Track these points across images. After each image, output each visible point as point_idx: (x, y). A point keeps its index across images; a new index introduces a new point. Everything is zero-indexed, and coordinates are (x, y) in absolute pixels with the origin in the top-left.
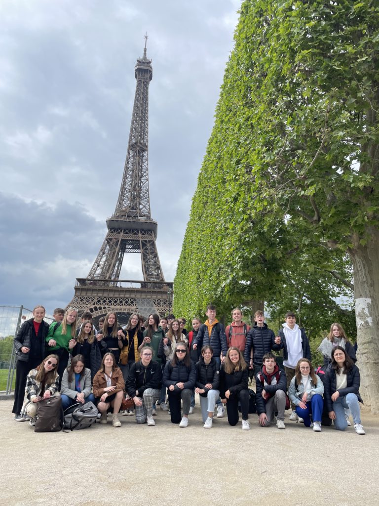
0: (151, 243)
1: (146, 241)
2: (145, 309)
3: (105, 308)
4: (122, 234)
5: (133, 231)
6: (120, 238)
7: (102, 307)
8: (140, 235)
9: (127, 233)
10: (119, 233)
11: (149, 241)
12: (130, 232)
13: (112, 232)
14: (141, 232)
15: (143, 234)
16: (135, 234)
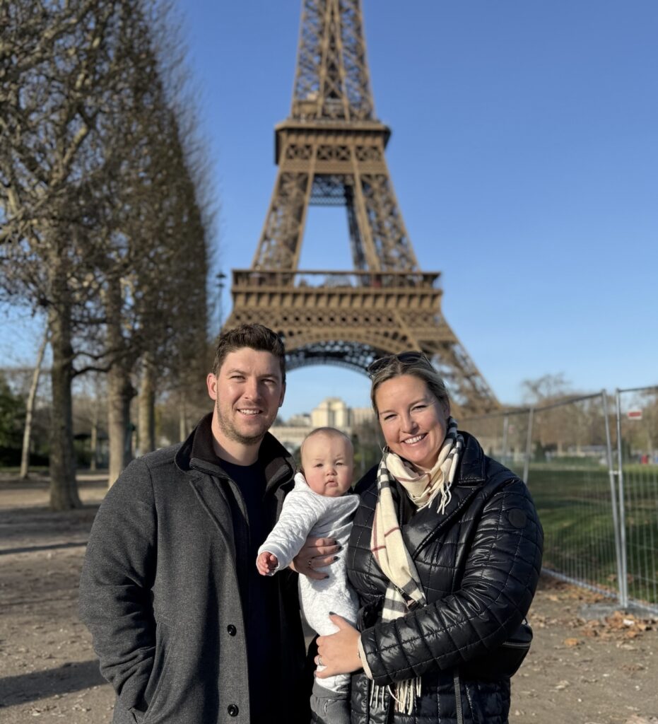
0: (381, 179)
1: (369, 176)
2: (386, 335)
3: (300, 333)
4: (313, 160)
5: (338, 154)
6: (311, 172)
7: (295, 330)
8: (354, 161)
9: (324, 158)
10: (307, 158)
11: (377, 176)
12: (330, 154)
13: (291, 157)
14: (357, 155)
15: (361, 159)
16: (344, 159)
